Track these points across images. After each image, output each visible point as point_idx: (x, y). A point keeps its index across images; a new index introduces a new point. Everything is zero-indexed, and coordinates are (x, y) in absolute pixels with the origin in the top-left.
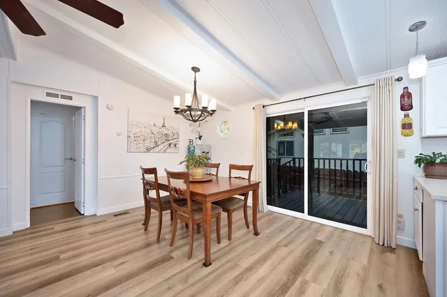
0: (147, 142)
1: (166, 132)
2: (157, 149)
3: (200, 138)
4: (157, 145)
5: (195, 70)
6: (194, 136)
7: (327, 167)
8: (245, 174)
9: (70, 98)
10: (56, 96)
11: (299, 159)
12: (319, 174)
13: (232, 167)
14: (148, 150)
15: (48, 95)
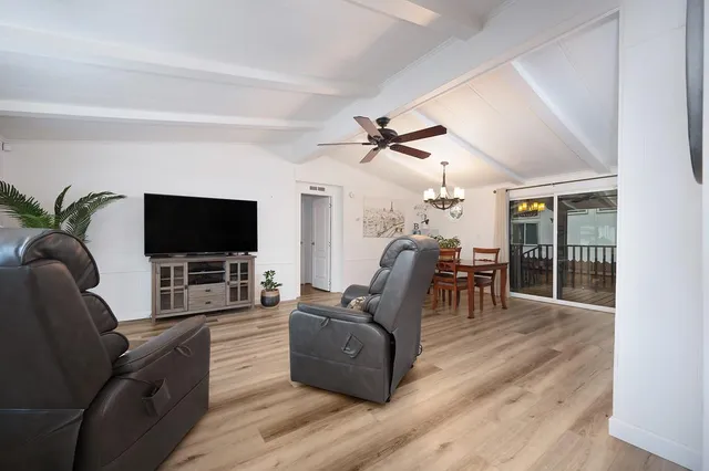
0: (378, 227)
1: (394, 216)
2: (386, 234)
3: (427, 222)
4: (386, 230)
5: (444, 164)
6: (419, 221)
7: (585, 259)
8: (491, 257)
9: (323, 189)
10: (315, 189)
11: (547, 246)
12: (574, 269)
13: (477, 250)
14: (379, 235)
15: (311, 188)
